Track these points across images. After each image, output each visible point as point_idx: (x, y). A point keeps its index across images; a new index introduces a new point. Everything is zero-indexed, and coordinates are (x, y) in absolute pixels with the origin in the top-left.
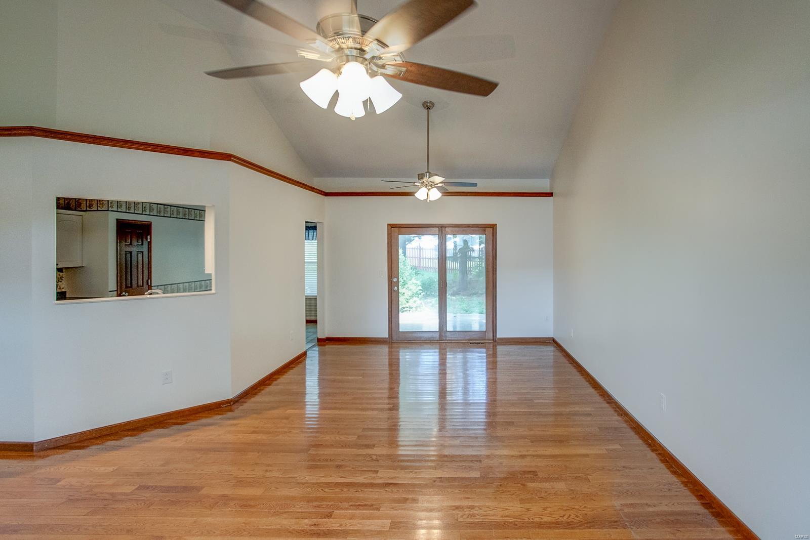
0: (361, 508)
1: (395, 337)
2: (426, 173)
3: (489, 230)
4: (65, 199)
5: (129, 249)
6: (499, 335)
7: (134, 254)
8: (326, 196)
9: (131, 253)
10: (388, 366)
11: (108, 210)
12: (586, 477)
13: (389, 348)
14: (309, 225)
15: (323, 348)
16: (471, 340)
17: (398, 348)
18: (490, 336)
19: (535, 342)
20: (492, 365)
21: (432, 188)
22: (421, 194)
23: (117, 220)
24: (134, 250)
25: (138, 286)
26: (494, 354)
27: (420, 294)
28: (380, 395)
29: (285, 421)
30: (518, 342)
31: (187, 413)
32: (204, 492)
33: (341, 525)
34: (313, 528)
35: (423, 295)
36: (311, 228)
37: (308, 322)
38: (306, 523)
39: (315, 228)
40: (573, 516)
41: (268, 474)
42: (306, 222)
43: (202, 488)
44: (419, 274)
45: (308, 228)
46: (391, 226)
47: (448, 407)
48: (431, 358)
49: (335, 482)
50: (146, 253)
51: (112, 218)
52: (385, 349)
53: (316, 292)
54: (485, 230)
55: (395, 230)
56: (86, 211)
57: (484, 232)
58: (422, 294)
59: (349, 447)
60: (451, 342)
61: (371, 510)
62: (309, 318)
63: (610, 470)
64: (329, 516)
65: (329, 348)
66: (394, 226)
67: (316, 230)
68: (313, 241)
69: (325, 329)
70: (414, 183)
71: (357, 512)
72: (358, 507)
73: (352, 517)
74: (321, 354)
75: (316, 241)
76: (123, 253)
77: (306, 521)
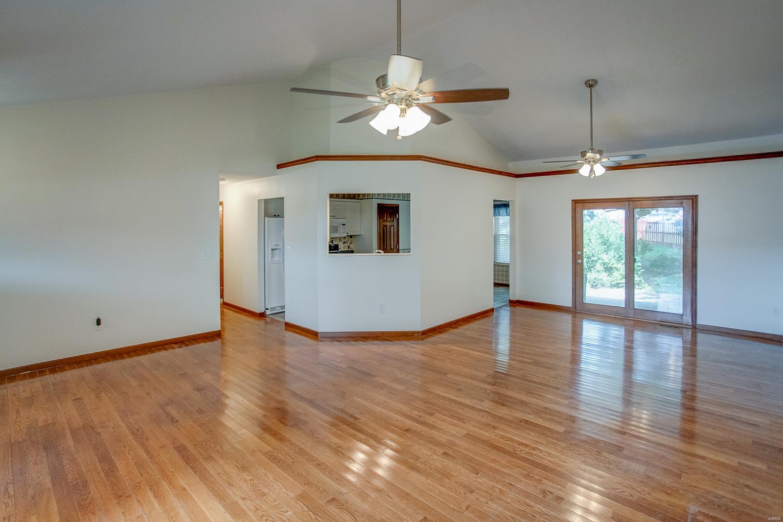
0: (455, 418)
1: (578, 307)
2: (590, 149)
3: (688, 203)
4: (348, 194)
5: (385, 224)
6: (700, 321)
7: (388, 227)
8: (517, 177)
9: (386, 226)
10: (571, 333)
11: (372, 198)
12: (680, 473)
13: (573, 317)
14: (497, 203)
15: (514, 309)
16: (663, 322)
17: (582, 319)
18: (688, 319)
19: (755, 337)
20: (691, 353)
21: (595, 163)
22: (585, 171)
23: (378, 204)
24: (388, 224)
25: (390, 248)
26: (694, 342)
27: (639, 270)
28: (529, 351)
29: (446, 353)
30: (728, 333)
31: (393, 334)
32: (376, 379)
33: (434, 422)
34: (417, 417)
35: (643, 272)
36: (500, 206)
37: (496, 285)
38: (415, 413)
39: (506, 205)
40: (626, 493)
41: (414, 381)
42: (494, 201)
43: (376, 376)
44: (652, 250)
45: (496, 206)
46: (575, 202)
47: (581, 374)
48: (617, 333)
49: (450, 397)
50: (395, 225)
51: (375, 202)
52: (568, 318)
53: (509, 260)
54: (682, 203)
55: (579, 205)
56: (363, 199)
57: (681, 205)
58: (641, 271)
59: (476, 380)
60: (638, 321)
61: (460, 421)
62: (496, 282)
63: (720, 480)
64: (432, 415)
65: (519, 309)
66: (578, 202)
67: (509, 207)
68: (507, 217)
69: (517, 292)
70: (576, 161)
71: (449, 419)
72: (452, 417)
73: (444, 421)
74: (512, 314)
75: (509, 217)
76: (382, 226)
77: (416, 412)
